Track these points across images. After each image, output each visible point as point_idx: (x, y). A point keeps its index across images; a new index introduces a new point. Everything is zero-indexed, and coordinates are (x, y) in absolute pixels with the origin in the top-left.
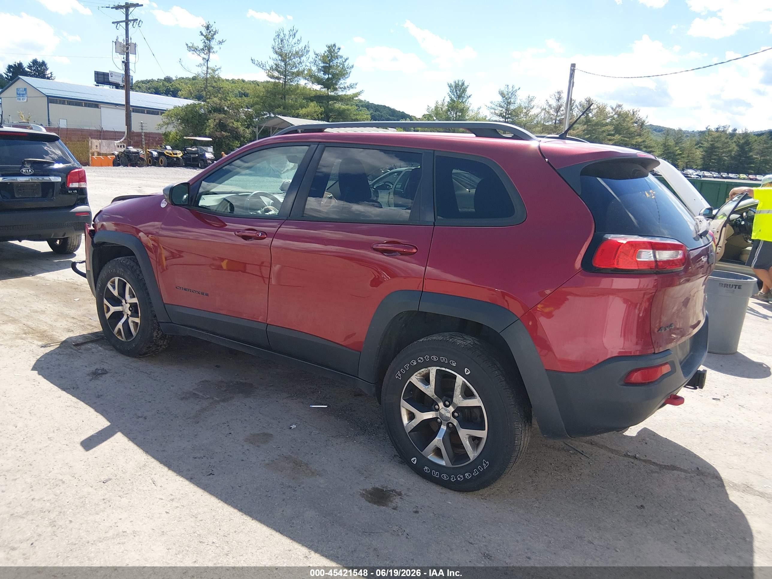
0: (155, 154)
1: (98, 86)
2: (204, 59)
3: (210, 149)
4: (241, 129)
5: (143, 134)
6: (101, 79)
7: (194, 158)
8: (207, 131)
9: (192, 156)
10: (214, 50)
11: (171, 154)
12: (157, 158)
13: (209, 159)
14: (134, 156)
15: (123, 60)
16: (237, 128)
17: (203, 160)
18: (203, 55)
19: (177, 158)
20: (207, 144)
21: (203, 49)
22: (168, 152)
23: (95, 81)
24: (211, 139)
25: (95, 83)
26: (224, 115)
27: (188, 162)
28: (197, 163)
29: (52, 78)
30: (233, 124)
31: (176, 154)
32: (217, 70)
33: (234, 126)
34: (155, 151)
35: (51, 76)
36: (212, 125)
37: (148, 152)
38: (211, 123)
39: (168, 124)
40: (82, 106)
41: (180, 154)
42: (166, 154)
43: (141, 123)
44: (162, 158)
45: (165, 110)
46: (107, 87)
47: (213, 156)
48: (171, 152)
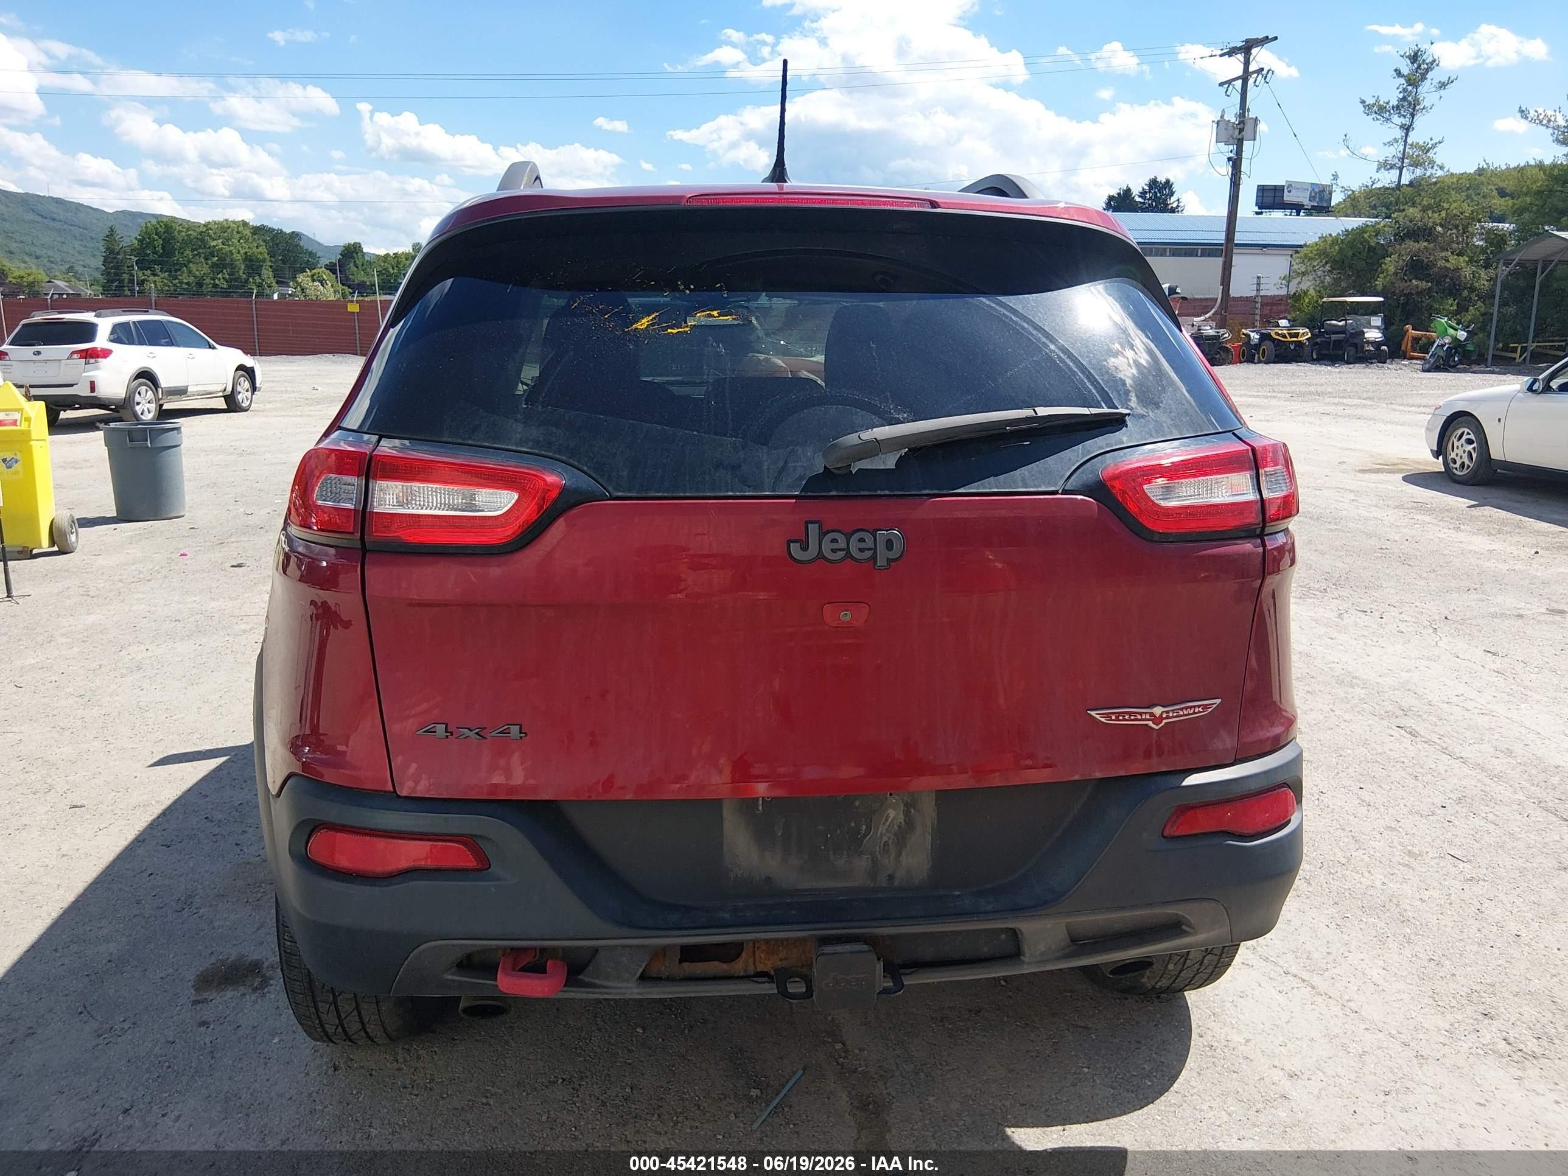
0: (1255, 337)
1: (1261, 213)
2: (1402, 127)
3: (1377, 321)
4: (1467, 272)
5: (1259, 300)
6: (1268, 200)
7: (1338, 343)
8: (1379, 283)
9: (1334, 337)
10: (1426, 103)
11: (1284, 336)
12: (1257, 347)
13: (1368, 342)
14: (1209, 344)
15: (1231, 155)
16: (1458, 269)
17: (1355, 345)
18: (1397, 120)
19: (1299, 344)
20: (1370, 310)
21: (1398, 107)
22: (1280, 332)
23: (1256, 205)
24: (1381, 299)
25: (1256, 209)
26: (1425, 244)
27: (1324, 352)
28: (1341, 352)
29: (1180, 209)
30: (1448, 261)
31: (1297, 335)
32: (1434, 146)
33: (1448, 265)
34: (1257, 332)
35: (1178, 206)
36: (1392, 269)
37: (1244, 334)
38: (1390, 265)
39: (1304, 274)
40: (1197, 256)
41: (1304, 334)
42: (1274, 336)
43: (1259, 278)
44: (1267, 346)
45: (1300, 246)
46: (1278, 214)
47: (1380, 335)
48: (1285, 332)
